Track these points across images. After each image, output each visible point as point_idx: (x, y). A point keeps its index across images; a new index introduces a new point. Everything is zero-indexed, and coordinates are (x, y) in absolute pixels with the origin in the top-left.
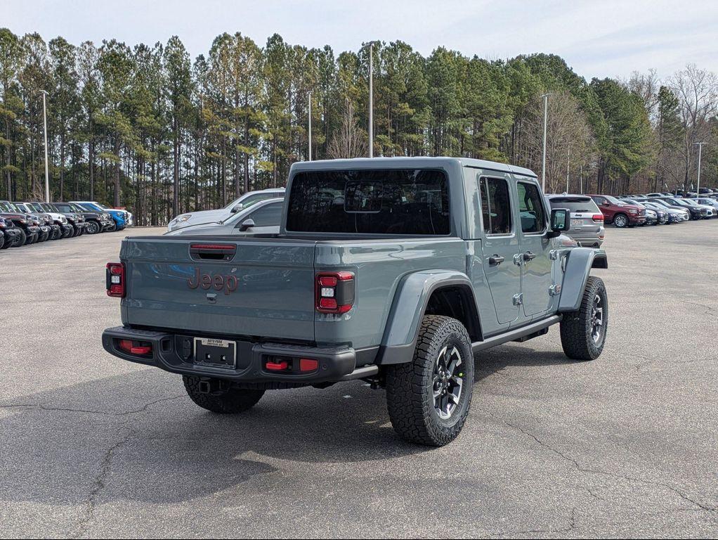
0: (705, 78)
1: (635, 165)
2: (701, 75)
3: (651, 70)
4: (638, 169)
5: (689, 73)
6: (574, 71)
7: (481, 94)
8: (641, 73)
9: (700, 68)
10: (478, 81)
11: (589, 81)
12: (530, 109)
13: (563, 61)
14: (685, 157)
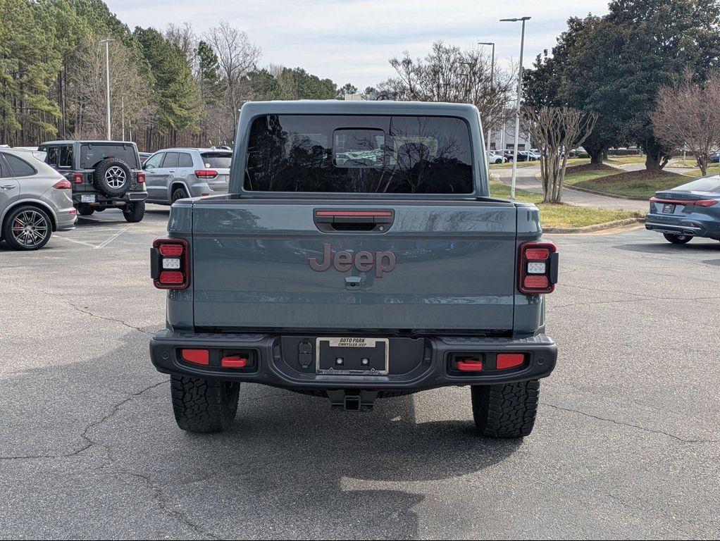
0: (238, 37)
1: (183, 121)
2: (234, 33)
3: (186, 24)
4: (187, 124)
5: (223, 30)
6: (117, 18)
7: (22, 33)
8: (177, 26)
9: (233, 26)
10: (20, 18)
11: (132, 30)
12: (78, 55)
13: (105, 5)
14: (232, 114)
